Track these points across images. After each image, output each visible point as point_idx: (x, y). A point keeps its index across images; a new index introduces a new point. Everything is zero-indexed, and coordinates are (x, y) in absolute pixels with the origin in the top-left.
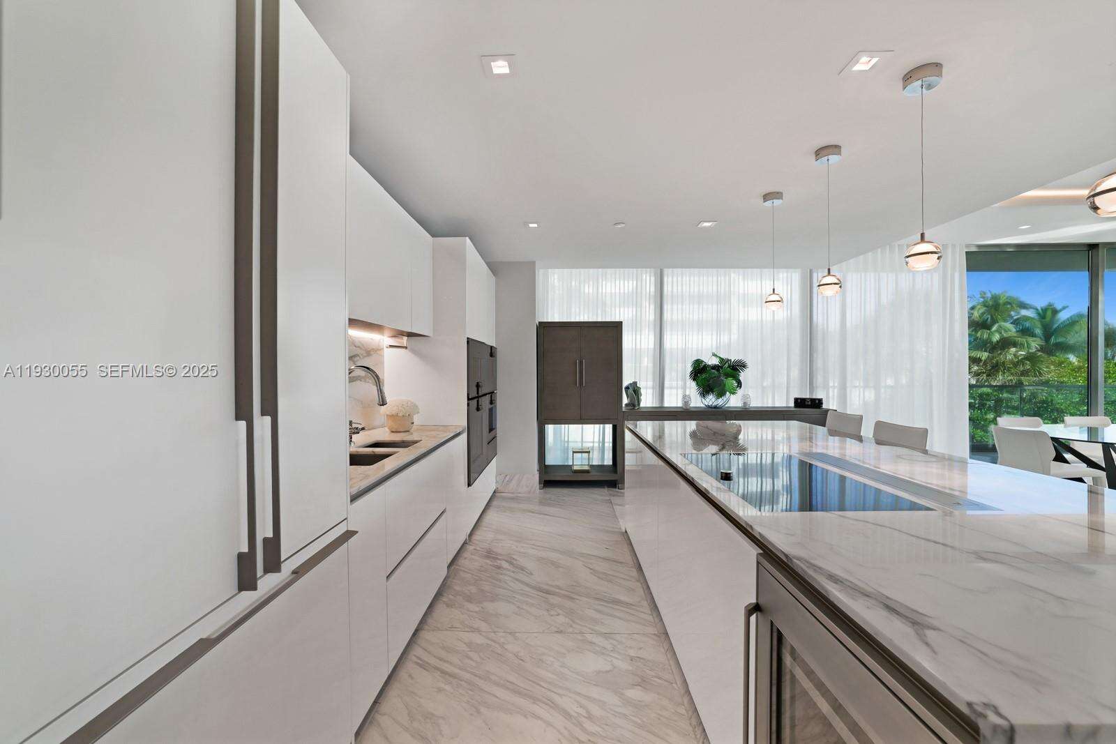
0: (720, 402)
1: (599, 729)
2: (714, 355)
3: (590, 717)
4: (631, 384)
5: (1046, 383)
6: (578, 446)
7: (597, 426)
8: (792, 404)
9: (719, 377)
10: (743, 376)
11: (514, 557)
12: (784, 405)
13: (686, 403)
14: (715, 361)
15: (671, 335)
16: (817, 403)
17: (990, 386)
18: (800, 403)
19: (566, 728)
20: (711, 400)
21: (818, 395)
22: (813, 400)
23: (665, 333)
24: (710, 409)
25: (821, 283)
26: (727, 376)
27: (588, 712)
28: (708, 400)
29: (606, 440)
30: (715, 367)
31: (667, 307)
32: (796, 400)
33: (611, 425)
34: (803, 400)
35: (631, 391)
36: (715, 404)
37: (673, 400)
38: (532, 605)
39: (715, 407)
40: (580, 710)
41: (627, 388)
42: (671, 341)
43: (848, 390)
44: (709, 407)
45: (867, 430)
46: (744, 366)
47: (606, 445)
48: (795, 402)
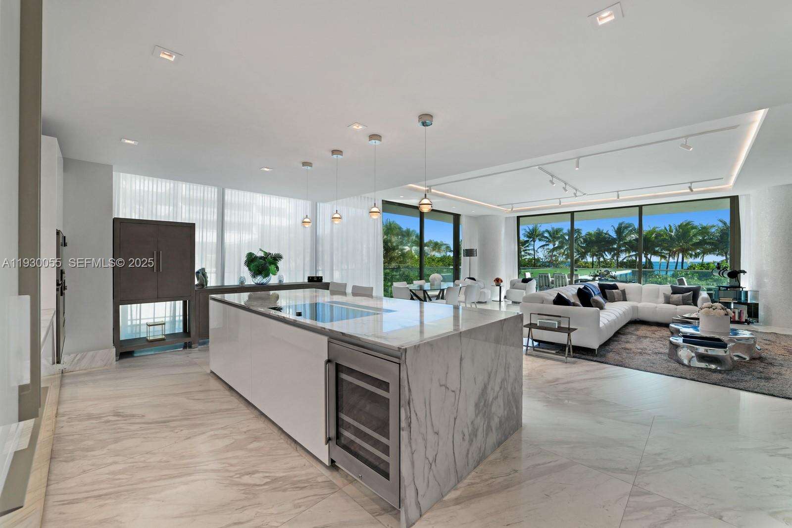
0: (265, 281)
1: (239, 467)
2: (261, 250)
3: (231, 465)
4: (200, 270)
5: (408, 267)
6: (151, 321)
7: (168, 303)
8: (306, 280)
9: (265, 264)
10: (280, 264)
11: (119, 411)
12: (302, 281)
13: (242, 282)
14: (261, 254)
15: (230, 232)
16: (320, 279)
17: (389, 269)
18: (311, 279)
19: (218, 476)
20: (259, 279)
21: (320, 274)
22: (318, 278)
23: (225, 231)
24: (259, 286)
25: (334, 217)
26: (271, 263)
27: (228, 464)
28: (257, 280)
29: (177, 314)
30: (261, 258)
31: (227, 212)
32: (309, 278)
33: (181, 302)
34: (313, 278)
35: (200, 275)
36: (262, 282)
37: (231, 281)
38: (157, 433)
39: (262, 284)
40: (224, 465)
41: (198, 272)
42: (230, 238)
43: (334, 271)
44: (257, 284)
45: (349, 290)
46: (281, 258)
47: (177, 318)
48: (308, 279)
